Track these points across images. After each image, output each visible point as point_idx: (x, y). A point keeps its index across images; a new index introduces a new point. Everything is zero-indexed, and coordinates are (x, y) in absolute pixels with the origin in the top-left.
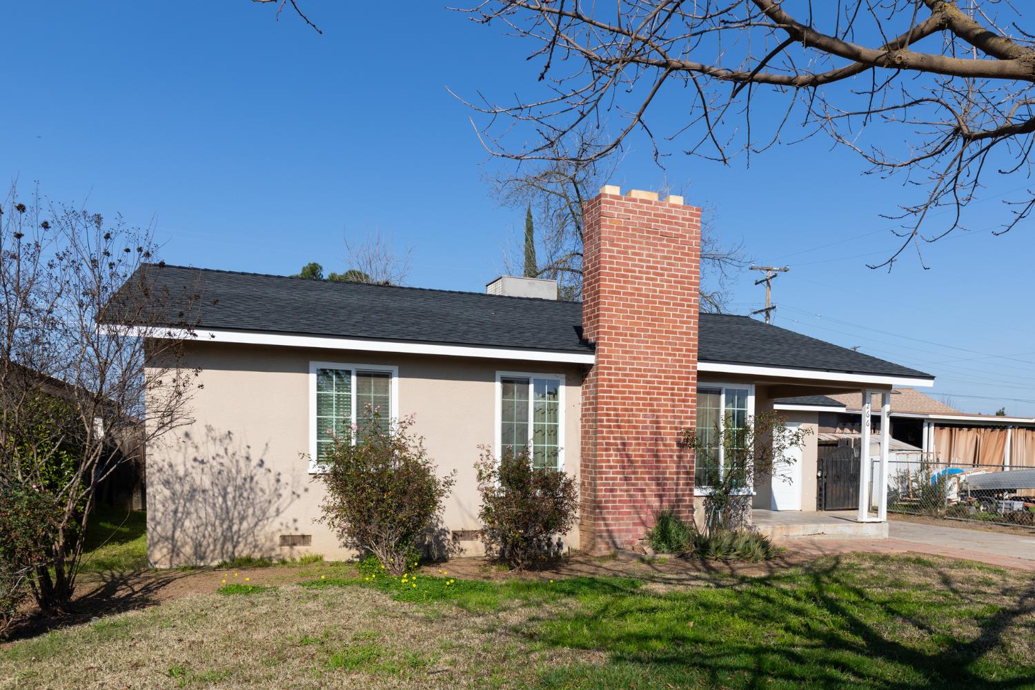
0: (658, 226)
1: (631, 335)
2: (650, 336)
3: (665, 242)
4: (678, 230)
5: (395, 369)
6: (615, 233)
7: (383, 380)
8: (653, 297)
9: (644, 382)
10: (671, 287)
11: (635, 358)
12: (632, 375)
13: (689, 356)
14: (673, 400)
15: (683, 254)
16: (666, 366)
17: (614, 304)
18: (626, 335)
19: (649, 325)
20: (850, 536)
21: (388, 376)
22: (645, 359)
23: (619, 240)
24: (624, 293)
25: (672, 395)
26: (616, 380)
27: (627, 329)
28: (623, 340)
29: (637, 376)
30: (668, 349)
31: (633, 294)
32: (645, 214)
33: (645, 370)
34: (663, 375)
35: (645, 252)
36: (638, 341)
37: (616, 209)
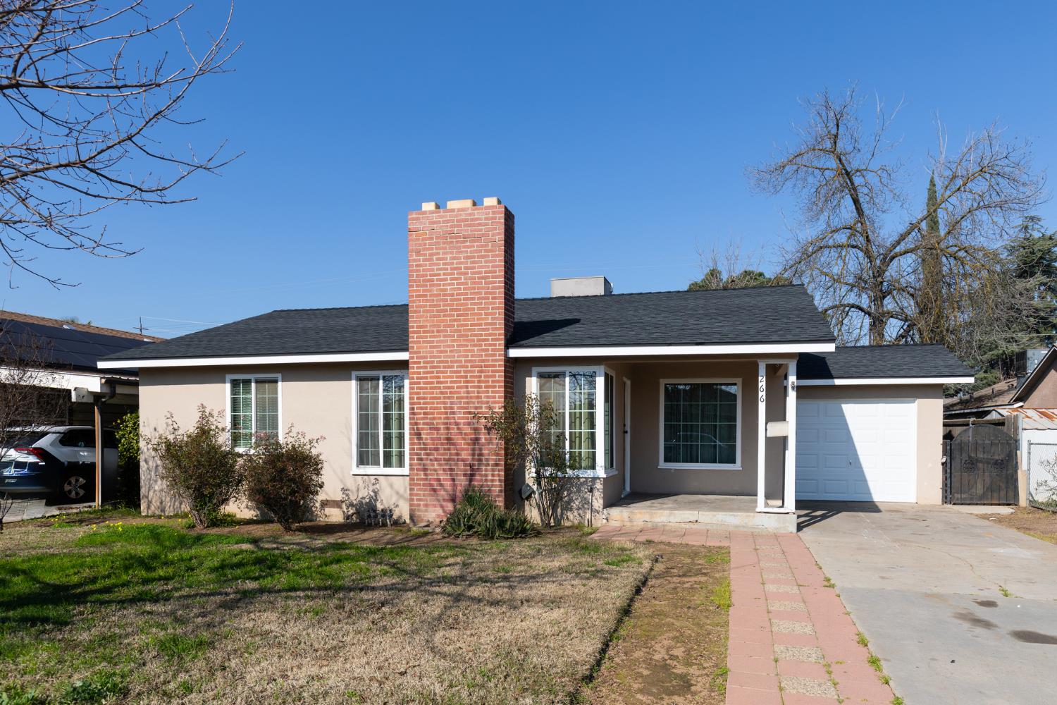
0: (461, 230)
1: (438, 332)
2: (456, 331)
3: (468, 244)
4: (481, 230)
5: (279, 376)
6: (420, 245)
7: (274, 384)
8: (458, 294)
9: (451, 372)
10: (475, 283)
11: (441, 352)
12: (439, 367)
13: (495, 345)
14: (480, 387)
15: (486, 251)
16: (472, 356)
17: (421, 306)
18: (433, 332)
19: (455, 320)
20: (737, 527)
21: (276, 381)
22: (451, 351)
23: (424, 250)
24: (431, 296)
25: (479, 382)
26: (424, 373)
27: (434, 326)
28: (431, 337)
29: (444, 367)
30: (473, 340)
31: (439, 295)
32: (448, 222)
33: (452, 362)
34: (469, 364)
35: (449, 256)
36: (445, 336)
37: (421, 223)
